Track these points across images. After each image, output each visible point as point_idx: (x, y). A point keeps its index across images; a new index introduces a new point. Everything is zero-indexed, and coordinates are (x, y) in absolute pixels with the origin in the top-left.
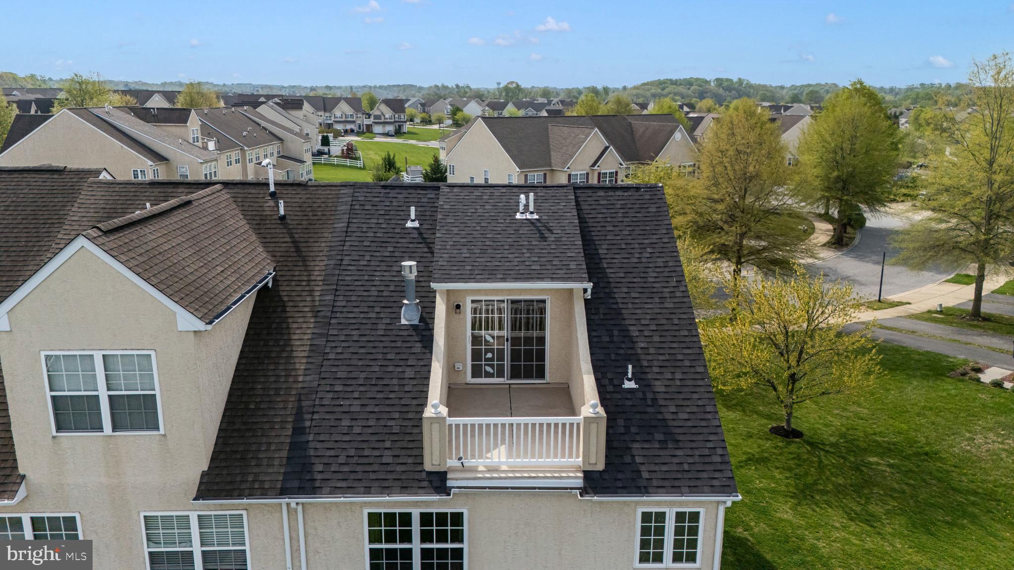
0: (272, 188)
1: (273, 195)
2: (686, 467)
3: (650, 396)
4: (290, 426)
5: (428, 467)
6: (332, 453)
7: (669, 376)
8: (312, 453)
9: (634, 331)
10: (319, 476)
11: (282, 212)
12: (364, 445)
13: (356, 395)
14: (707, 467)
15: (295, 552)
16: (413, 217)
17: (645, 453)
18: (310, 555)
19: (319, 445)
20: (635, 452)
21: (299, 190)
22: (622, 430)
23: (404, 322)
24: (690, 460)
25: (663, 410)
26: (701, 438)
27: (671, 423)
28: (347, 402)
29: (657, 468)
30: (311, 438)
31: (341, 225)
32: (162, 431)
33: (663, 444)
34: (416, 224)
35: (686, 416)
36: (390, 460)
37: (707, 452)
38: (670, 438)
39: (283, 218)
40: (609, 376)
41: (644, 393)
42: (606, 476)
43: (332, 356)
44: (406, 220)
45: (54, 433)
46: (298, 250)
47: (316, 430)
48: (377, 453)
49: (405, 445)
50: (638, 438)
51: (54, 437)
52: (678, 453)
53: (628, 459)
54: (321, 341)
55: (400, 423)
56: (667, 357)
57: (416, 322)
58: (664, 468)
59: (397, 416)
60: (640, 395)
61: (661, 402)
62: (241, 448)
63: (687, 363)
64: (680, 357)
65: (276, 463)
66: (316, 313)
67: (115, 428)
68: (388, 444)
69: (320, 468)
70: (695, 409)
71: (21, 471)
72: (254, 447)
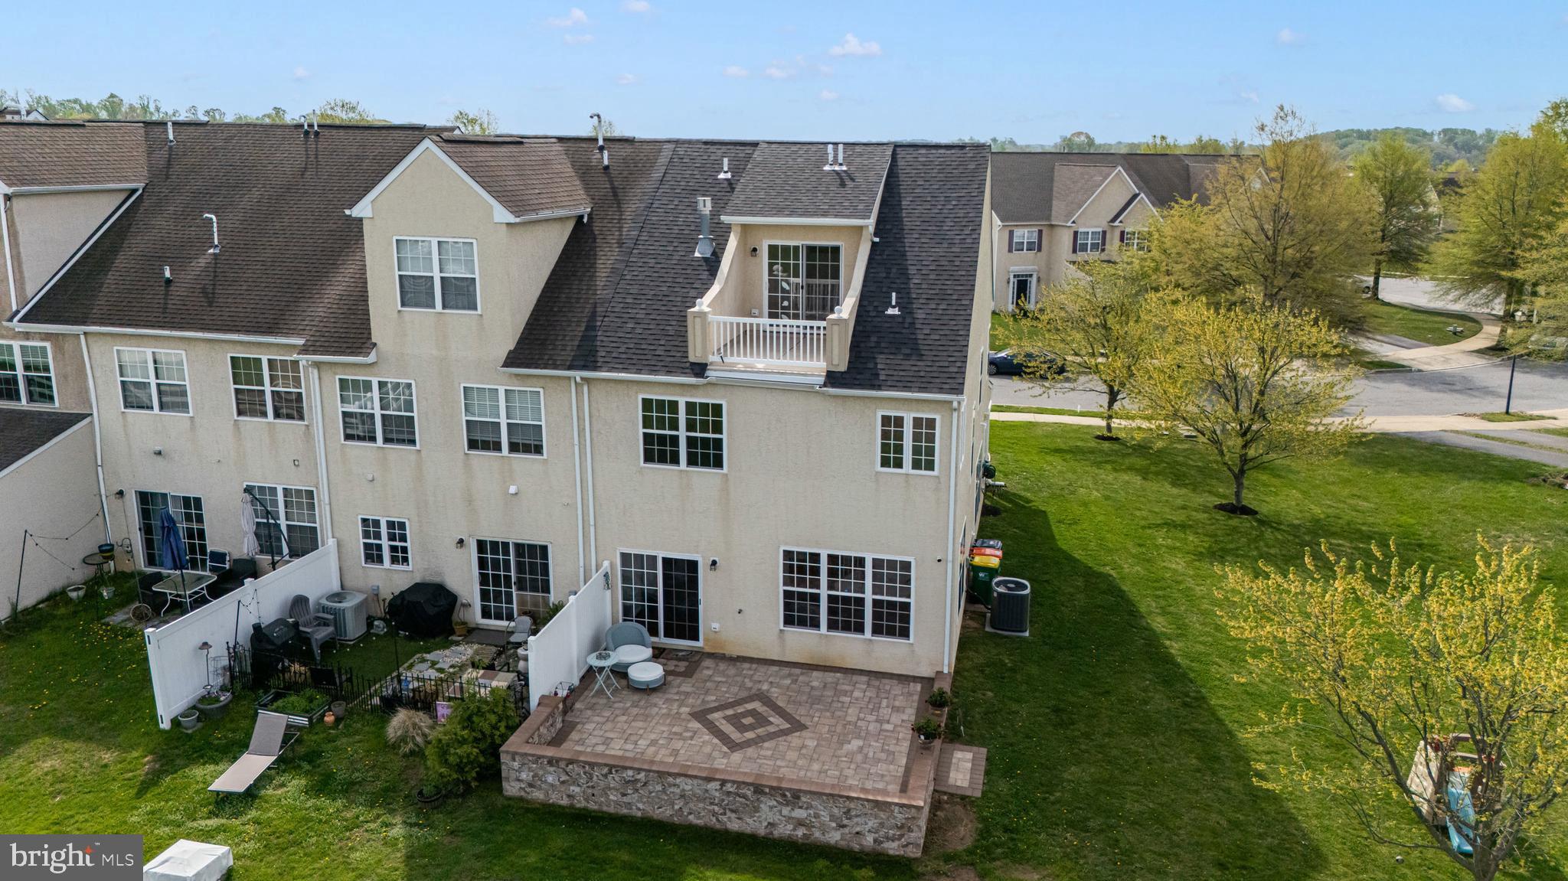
0: (601, 142)
1: (601, 149)
2: (922, 374)
3: (908, 320)
4: (584, 324)
5: (692, 359)
6: (614, 345)
7: (934, 306)
8: (598, 343)
9: (912, 270)
10: (602, 360)
11: (606, 162)
12: (643, 342)
13: (643, 306)
14: (941, 375)
15: (582, 430)
16: (726, 169)
17: (888, 361)
18: (594, 434)
19: (605, 339)
20: (878, 361)
21: (626, 145)
22: (873, 345)
23: (697, 254)
24: (928, 369)
25: (918, 331)
26: (945, 354)
27: (920, 342)
28: (635, 311)
29: (896, 373)
30: (599, 333)
31: (657, 175)
32: (479, 312)
33: (907, 357)
34: (729, 175)
35: (937, 337)
36: (662, 353)
37: (946, 364)
38: (916, 351)
39: (607, 168)
40: (876, 304)
41: (904, 318)
42: (847, 376)
43: (628, 277)
44: (719, 172)
45: (400, 308)
46: (615, 195)
47: (605, 328)
48: (653, 347)
49: (676, 343)
50: (886, 351)
51: (399, 311)
52: (919, 363)
53: (871, 365)
54: (621, 266)
55: (676, 328)
56: (937, 291)
57: (708, 256)
58: (901, 373)
59: (674, 323)
60: (900, 320)
61: (918, 326)
62: (542, 337)
63: (955, 297)
64: (949, 292)
65: (569, 348)
66: (620, 244)
67: (444, 307)
68: (662, 342)
69: (603, 354)
70: (948, 332)
71: (374, 340)
72: (552, 337)
